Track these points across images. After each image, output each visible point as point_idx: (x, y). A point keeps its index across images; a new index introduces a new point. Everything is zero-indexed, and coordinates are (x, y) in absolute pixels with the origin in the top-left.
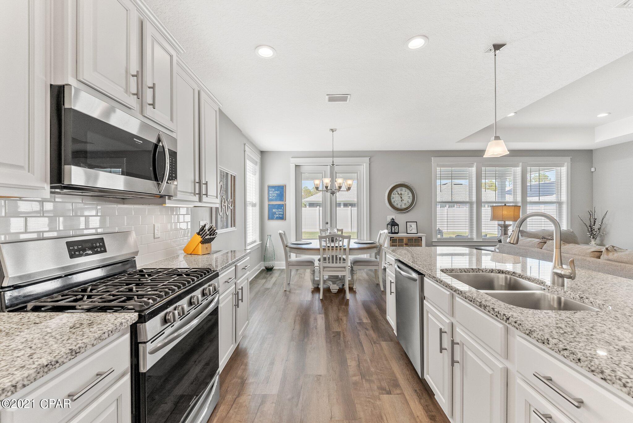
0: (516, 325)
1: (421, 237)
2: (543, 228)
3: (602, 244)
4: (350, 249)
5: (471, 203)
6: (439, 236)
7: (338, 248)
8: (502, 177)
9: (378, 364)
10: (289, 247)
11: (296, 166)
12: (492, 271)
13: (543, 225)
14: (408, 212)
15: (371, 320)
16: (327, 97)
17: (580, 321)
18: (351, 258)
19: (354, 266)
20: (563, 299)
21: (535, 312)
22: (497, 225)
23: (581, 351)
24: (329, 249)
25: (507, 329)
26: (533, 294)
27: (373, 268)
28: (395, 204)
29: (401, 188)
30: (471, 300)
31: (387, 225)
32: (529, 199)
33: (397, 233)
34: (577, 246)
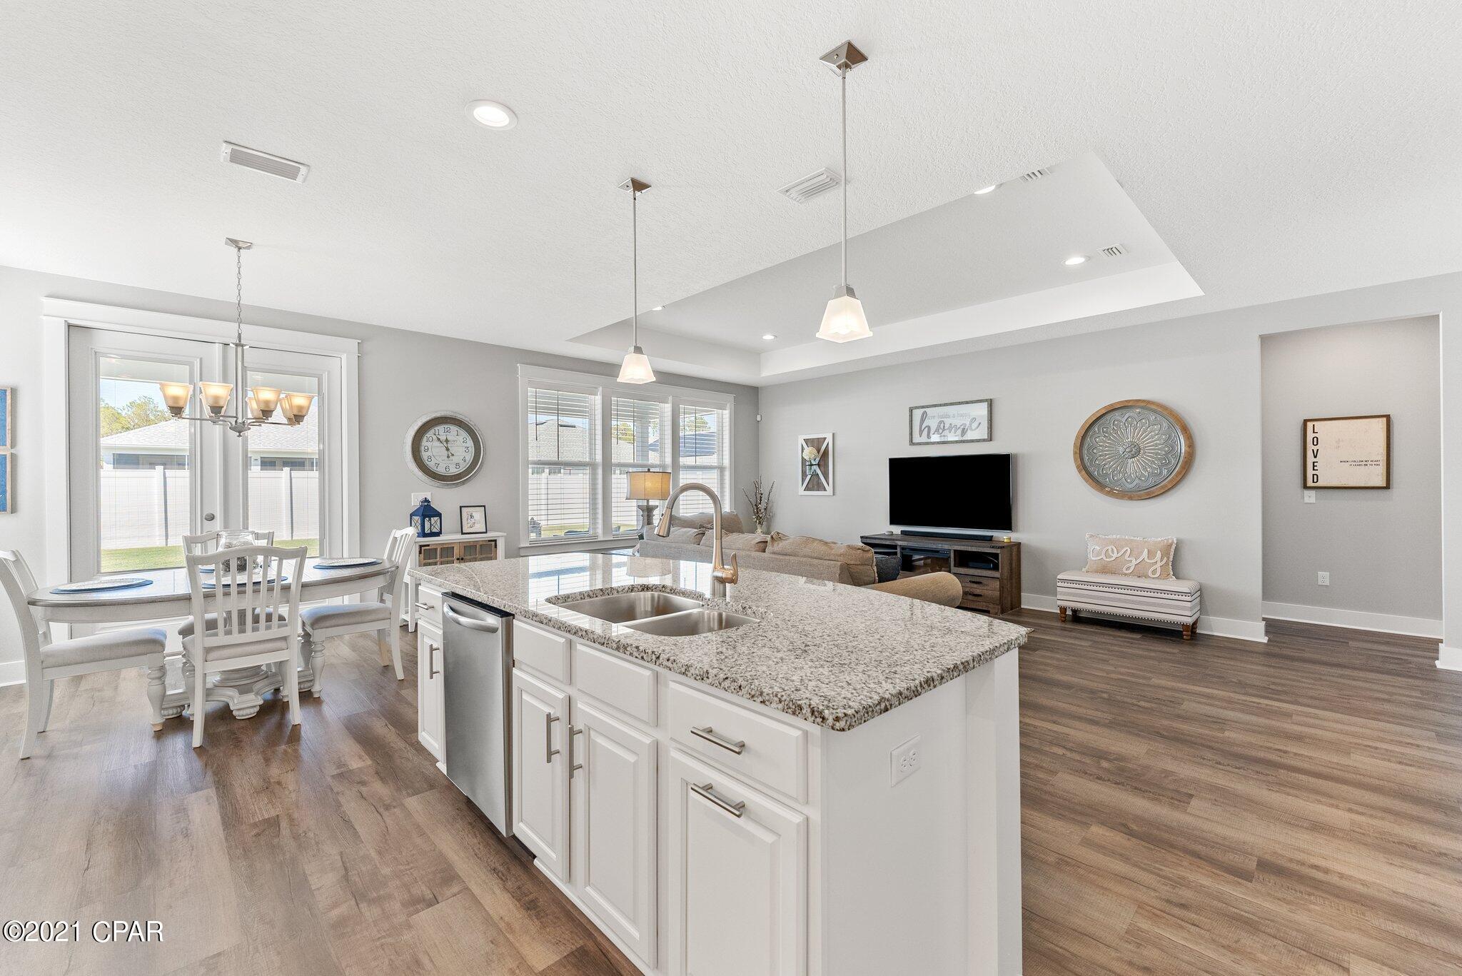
0: (669, 664)
1: (495, 541)
2: (701, 511)
3: (768, 533)
4: (305, 586)
5: (592, 465)
6: (533, 536)
7: (263, 587)
8: (642, 418)
9: (401, 853)
10: (42, 606)
11: (69, 326)
12: (632, 589)
13: (701, 506)
14: (463, 483)
15: (372, 758)
16: (227, 149)
17: (743, 638)
18: (307, 608)
19: (316, 631)
20: (724, 614)
21: (692, 639)
22: (635, 509)
23: (742, 675)
24: (227, 594)
25: (657, 675)
26: (688, 616)
27: (372, 628)
28: (431, 465)
29: (446, 426)
30: (603, 642)
31: (412, 515)
32: (683, 461)
33: (438, 534)
34: (741, 535)
